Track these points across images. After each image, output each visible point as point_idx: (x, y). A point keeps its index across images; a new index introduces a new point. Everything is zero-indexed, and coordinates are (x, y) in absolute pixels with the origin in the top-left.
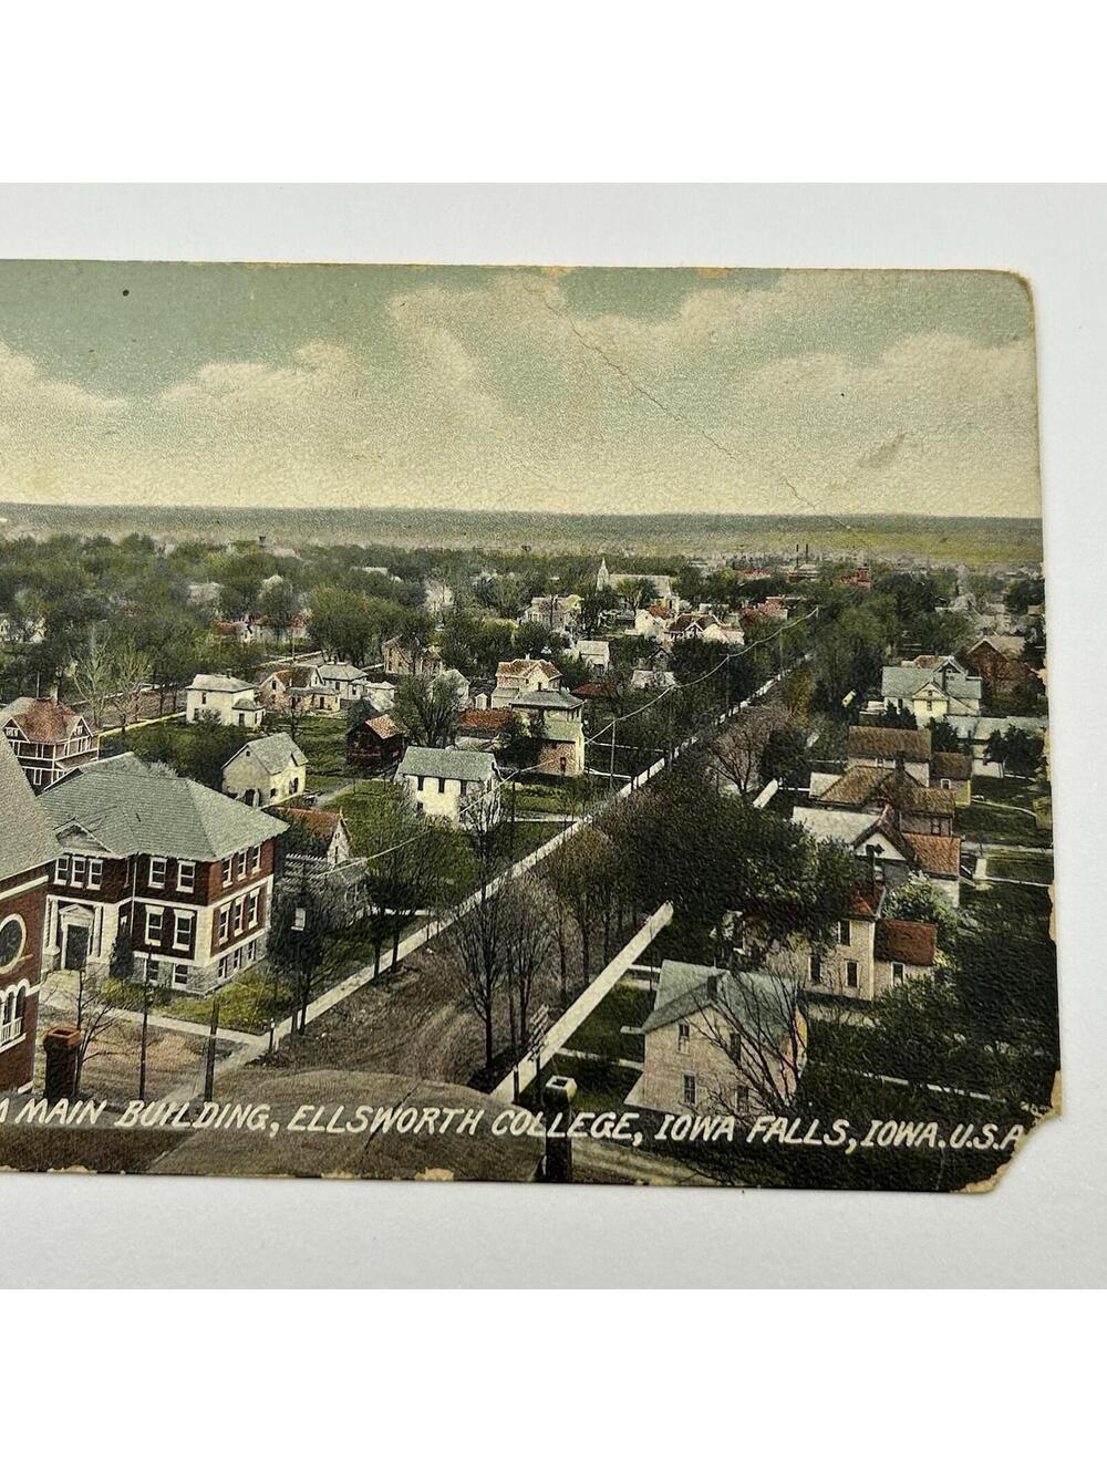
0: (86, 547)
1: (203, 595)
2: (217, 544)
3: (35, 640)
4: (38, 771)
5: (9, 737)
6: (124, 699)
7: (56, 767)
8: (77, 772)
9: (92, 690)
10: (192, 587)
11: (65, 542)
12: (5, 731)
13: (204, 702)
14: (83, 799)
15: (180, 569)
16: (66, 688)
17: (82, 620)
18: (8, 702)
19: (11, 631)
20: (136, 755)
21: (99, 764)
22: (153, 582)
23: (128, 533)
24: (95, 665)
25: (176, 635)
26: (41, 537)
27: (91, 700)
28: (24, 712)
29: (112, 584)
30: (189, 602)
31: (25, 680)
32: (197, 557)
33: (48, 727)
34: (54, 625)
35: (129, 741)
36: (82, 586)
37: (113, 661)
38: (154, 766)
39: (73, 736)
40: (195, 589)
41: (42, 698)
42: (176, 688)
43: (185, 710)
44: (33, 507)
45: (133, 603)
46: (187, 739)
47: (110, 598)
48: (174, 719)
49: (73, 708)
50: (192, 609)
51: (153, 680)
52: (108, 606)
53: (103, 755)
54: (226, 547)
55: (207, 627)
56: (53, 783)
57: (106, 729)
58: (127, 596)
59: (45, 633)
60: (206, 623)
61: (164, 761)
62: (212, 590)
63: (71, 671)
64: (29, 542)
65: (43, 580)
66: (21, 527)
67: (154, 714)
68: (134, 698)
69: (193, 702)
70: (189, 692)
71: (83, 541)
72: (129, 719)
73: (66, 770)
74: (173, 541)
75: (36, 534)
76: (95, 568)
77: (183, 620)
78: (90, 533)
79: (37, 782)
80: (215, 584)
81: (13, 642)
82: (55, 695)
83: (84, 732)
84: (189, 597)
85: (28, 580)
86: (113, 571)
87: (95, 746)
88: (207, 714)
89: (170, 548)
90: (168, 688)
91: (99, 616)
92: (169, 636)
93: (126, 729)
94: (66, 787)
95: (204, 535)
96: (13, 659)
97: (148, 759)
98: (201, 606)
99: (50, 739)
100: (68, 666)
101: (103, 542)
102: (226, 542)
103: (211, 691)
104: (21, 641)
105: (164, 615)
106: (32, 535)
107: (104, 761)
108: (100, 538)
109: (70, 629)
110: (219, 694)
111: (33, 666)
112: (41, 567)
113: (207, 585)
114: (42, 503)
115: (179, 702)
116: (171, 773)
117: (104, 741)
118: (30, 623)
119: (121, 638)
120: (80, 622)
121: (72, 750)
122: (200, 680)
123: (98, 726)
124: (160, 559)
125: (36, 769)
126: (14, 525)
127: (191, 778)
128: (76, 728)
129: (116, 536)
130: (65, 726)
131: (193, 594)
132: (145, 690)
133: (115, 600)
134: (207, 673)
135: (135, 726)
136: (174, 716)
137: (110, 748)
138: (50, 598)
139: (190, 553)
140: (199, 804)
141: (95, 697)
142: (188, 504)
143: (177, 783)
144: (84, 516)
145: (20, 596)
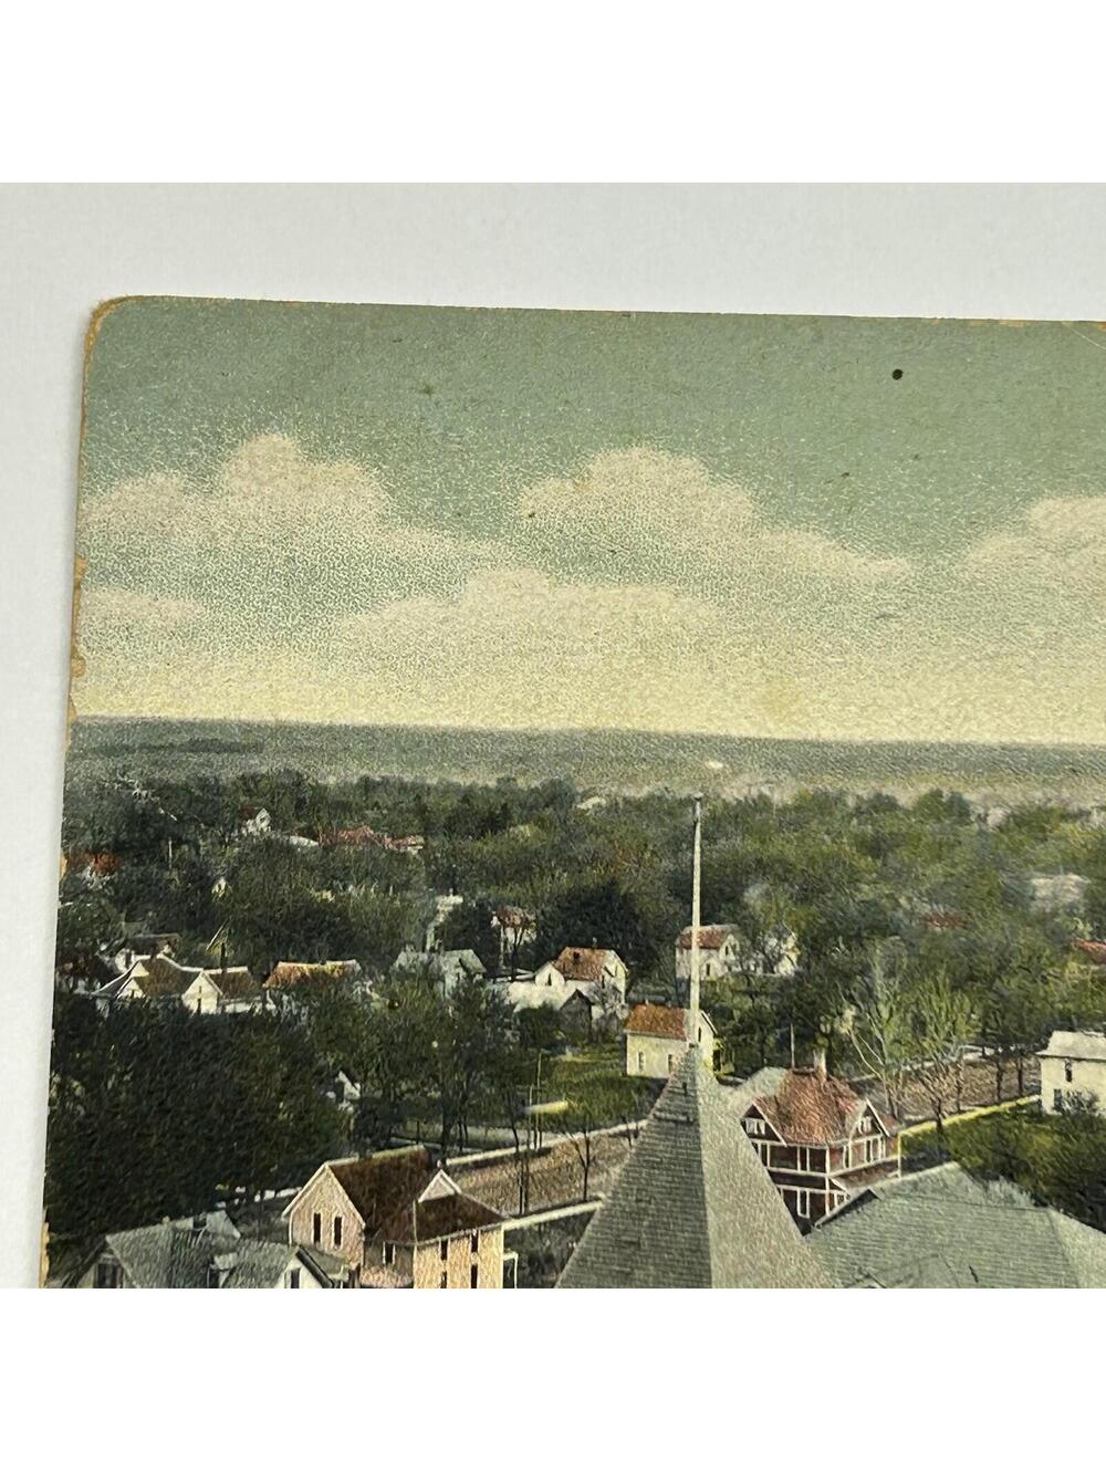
0: (858, 811)
1: (1055, 897)
2: (1073, 808)
3: (782, 970)
4: (803, 1195)
5: (752, 1136)
6: (935, 1072)
7: (833, 1186)
8: (867, 1197)
9: (883, 1056)
10: (1035, 882)
11: (820, 806)
12: (744, 1125)
13: (1069, 1078)
14: (881, 1242)
15: (1015, 850)
16: (839, 1053)
17: (858, 936)
18: (747, 1075)
19: (743, 955)
20: (964, 1168)
21: (903, 1183)
22: (972, 872)
23: (924, 789)
24: (885, 1015)
25: (1014, 964)
26: (783, 794)
27: (882, 1075)
28: (772, 1092)
29: (901, 877)
30: (1035, 907)
31: (771, 1040)
32: (1043, 830)
33: (814, 1119)
34: (813, 945)
35: (952, 1145)
36: (854, 881)
37: (913, 1008)
38: (995, 1187)
39: (858, 1135)
40: (1042, 885)
41: (803, 1070)
42: (1022, 1053)
43: (1038, 1091)
44: (764, 743)
45: (941, 909)
46: (1044, 1141)
47: (903, 901)
48: (1020, 1107)
49: (852, 1086)
50: (1043, 920)
51: (983, 1039)
52: (900, 914)
53: (909, 1166)
54: (1089, 813)
55: (1067, 949)
56: (828, 1214)
57: (910, 1124)
58: (932, 897)
59: (799, 958)
60: (1064, 946)
61: (1011, 1178)
62: (1071, 887)
63: (846, 1027)
64: (762, 804)
65: (788, 868)
66: (746, 778)
67: (987, 1099)
68: (952, 1070)
69: (1051, 1079)
70: (1044, 1063)
71: (851, 802)
72: (949, 1106)
73: (850, 1192)
74: (1000, 803)
75: (771, 790)
76: (875, 848)
77: (1025, 938)
78: (861, 790)
79: (804, 1211)
80: (1076, 877)
81: (746, 975)
82: (823, 1065)
83: (875, 1128)
84: (1033, 898)
85: (762, 867)
86: (903, 853)
87: (895, 1151)
88: (1077, 1101)
89: (996, 816)
90: (1007, 1055)
91: (883, 929)
92: (1002, 967)
93: (945, 1123)
94: (853, 1221)
95: (1051, 792)
96: (748, 1003)
97: (982, 1174)
98: (1055, 914)
99: (820, 1138)
100: (841, 1014)
101: (884, 805)
102: (1088, 806)
103: (1079, 1060)
104: (760, 971)
105: (994, 930)
106: (765, 791)
107: (911, 1177)
108: (879, 796)
109: (839, 953)
110: (1094, 1064)
111: (783, 1016)
112: (784, 846)
113: (1062, 877)
114: (779, 736)
115: (1028, 1078)
116: (1023, 1200)
117: (908, 1144)
118: (773, 942)
119: (926, 966)
120: (856, 939)
121: (858, 1159)
122: (1060, 1041)
123: (897, 1117)
124: (981, 833)
125: (799, 1190)
126: (735, 774)
127: (1058, 1209)
128: (860, 1121)
129: (906, 796)
130: (842, 1116)
131: (1041, 893)
132: (970, 1057)
133: (910, 903)
134: (1071, 1029)
135: (956, 1118)
136: (1022, 1102)
137: (920, 1155)
138: (804, 898)
139: (1032, 823)
140: (1073, 1252)
141: (888, 1068)
142: (1021, 740)
143: (1035, 1217)
144: (850, 759)
145: (754, 895)
